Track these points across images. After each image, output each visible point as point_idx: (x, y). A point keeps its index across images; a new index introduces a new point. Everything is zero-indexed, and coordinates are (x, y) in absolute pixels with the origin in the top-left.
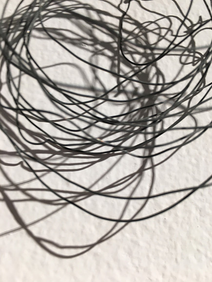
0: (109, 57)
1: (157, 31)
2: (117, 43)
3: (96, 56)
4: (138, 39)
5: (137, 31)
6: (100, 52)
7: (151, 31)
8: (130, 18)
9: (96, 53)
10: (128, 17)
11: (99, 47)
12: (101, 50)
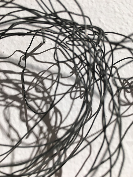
0: (18, 107)
1: (50, 77)
2: (22, 94)
3: (7, 108)
4: (37, 87)
5: (35, 81)
6: (11, 105)
7: (46, 78)
8: (29, 72)
9: (7, 106)
10: (27, 71)
11: (9, 100)
12: (11, 103)
